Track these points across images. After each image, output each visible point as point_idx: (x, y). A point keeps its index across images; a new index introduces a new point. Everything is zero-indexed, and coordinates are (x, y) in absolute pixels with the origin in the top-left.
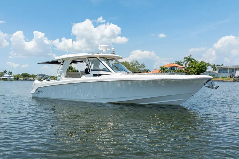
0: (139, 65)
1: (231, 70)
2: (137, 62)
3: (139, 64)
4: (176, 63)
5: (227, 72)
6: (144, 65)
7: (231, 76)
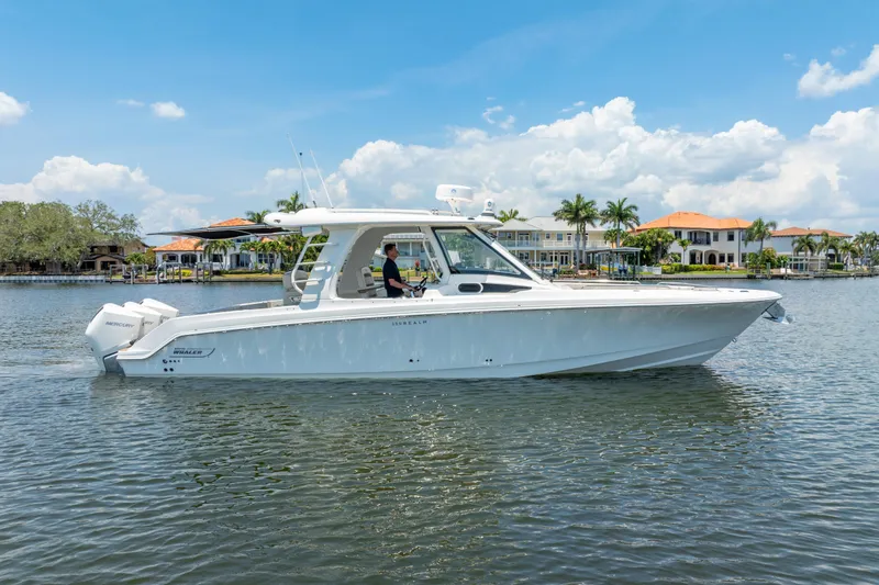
0: (114, 218)
1: (418, 248)
2: (102, 207)
3: (111, 217)
4: (250, 217)
5: (407, 254)
6: (132, 221)
7: (417, 265)
